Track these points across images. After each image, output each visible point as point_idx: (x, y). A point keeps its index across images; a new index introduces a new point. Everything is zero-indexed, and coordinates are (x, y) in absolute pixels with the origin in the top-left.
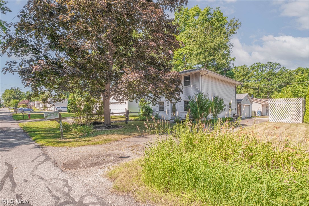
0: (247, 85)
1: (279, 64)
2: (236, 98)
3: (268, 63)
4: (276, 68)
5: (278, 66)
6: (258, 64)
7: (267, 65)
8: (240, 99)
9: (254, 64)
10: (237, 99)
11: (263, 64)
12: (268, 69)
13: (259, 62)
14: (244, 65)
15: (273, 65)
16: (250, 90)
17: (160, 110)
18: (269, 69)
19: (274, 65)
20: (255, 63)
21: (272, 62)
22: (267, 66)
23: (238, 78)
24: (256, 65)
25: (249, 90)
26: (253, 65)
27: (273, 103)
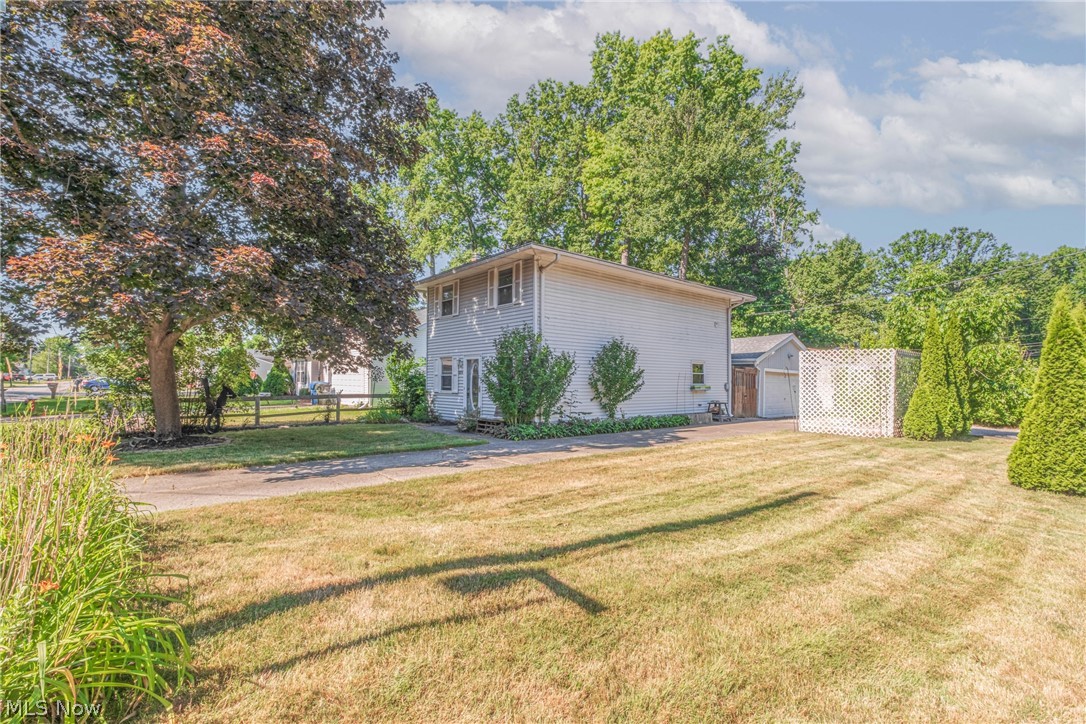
0: (853, 306)
1: (990, 236)
2: (728, 350)
3: (954, 231)
4: (979, 249)
5: (985, 242)
6: (920, 236)
7: (948, 238)
8: (753, 352)
9: (904, 234)
10: (732, 352)
11: (936, 235)
12: (952, 254)
13: (922, 230)
14: (844, 236)
15: (969, 237)
16: (862, 324)
17: (443, 389)
18: (956, 253)
19: (974, 240)
20: (911, 232)
21: (967, 229)
22: (948, 242)
23: (825, 282)
24: (912, 240)
25: (859, 323)
26: (903, 237)
27: (812, 366)
